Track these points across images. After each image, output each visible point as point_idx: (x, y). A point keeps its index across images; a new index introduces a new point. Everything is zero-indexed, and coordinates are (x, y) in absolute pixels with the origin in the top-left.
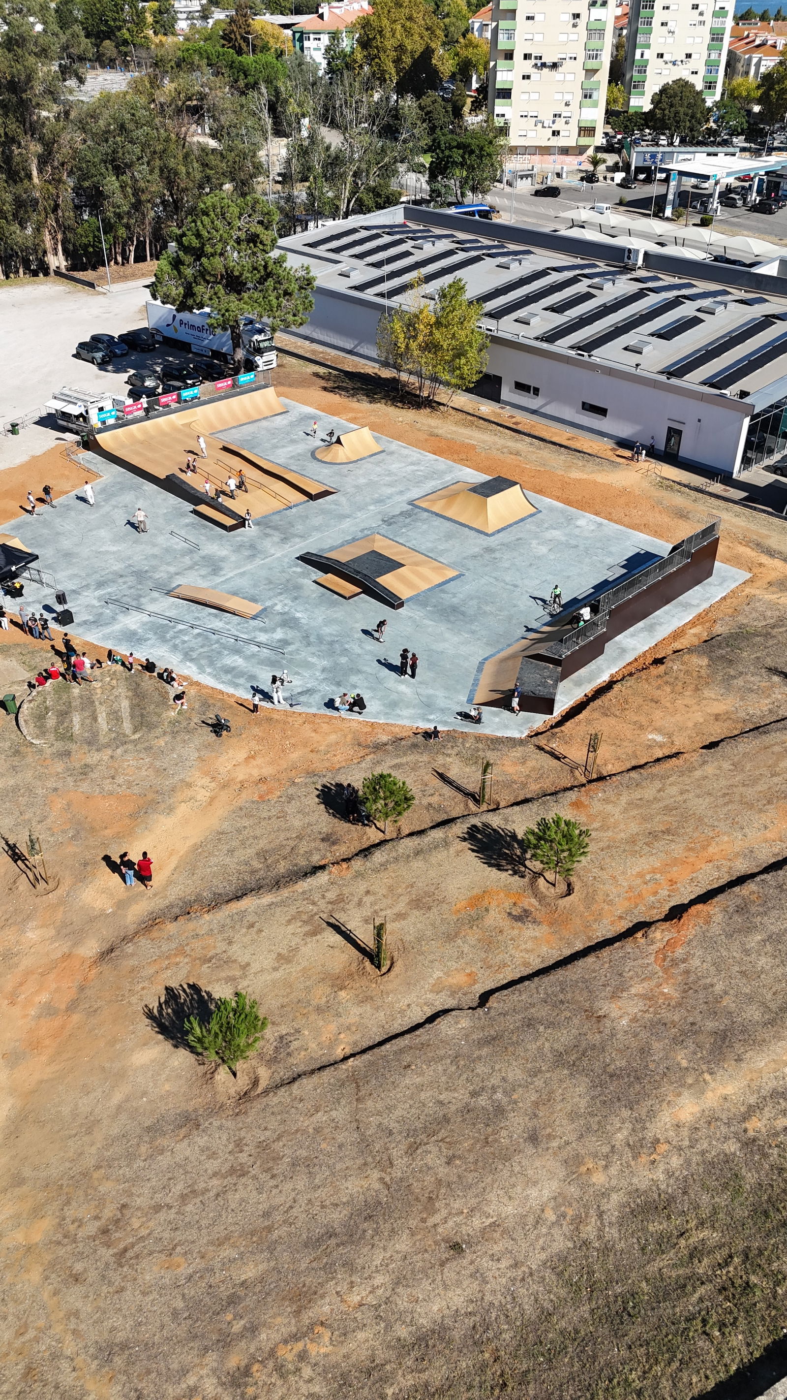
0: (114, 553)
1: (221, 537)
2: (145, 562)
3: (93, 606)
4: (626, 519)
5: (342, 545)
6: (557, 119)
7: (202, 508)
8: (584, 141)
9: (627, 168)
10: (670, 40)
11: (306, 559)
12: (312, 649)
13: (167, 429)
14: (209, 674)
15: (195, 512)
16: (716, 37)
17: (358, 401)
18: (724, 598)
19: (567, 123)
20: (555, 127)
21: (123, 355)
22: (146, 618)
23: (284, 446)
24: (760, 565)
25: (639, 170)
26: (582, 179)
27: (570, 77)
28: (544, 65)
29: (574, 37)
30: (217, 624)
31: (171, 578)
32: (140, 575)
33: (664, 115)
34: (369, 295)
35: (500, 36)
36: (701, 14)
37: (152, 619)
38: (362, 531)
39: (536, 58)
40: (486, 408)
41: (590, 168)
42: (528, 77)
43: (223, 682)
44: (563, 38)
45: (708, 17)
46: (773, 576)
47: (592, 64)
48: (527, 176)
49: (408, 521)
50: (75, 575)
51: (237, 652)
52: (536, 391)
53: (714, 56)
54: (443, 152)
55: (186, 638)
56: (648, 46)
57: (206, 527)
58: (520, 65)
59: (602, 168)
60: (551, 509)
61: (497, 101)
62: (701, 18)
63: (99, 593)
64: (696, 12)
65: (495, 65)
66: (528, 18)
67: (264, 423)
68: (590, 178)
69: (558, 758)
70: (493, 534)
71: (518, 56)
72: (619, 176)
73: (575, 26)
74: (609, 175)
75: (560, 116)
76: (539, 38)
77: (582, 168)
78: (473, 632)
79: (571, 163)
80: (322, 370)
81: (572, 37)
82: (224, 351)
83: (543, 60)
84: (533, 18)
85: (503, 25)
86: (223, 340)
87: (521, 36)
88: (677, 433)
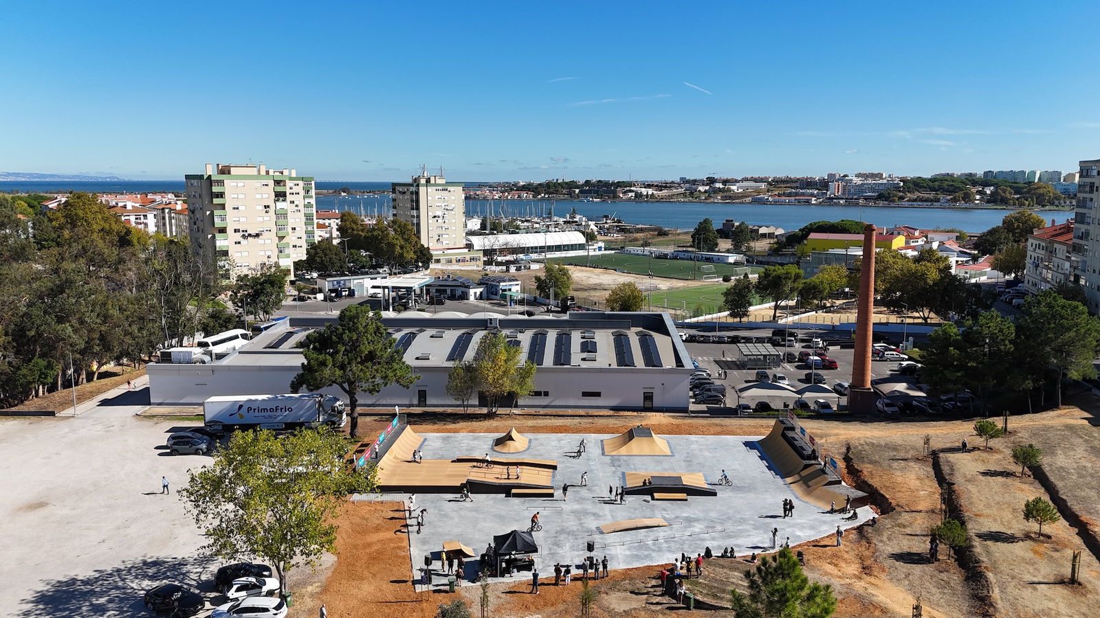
9: (322, 291)
12: (728, 524)
16: (309, 218)
25: (331, 291)
27: (269, 241)
28: (250, 235)
29: (268, 218)
35: (216, 220)
36: (297, 206)
38: (615, 473)
39: (243, 231)
42: (239, 243)
44: (261, 219)
45: (301, 207)
47: (281, 234)
52: (546, 394)
53: (310, 228)
58: (232, 237)
60: (669, 438)
61: (219, 258)
62: (297, 208)
65: (214, 237)
66: (234, 208)
68: (299, 298)
70: (673, 456)
71: (230, 231)
72: (320, 296)
73: (267, 212)
76: (243, 220)
80: (376, 418)
81: (266, 219)
82: (301, 420)
83: (248, 232)
84: (238, 208)
85: (216, 212)
86: (301, 412)
87: (231, 219)
88: (651, 394)
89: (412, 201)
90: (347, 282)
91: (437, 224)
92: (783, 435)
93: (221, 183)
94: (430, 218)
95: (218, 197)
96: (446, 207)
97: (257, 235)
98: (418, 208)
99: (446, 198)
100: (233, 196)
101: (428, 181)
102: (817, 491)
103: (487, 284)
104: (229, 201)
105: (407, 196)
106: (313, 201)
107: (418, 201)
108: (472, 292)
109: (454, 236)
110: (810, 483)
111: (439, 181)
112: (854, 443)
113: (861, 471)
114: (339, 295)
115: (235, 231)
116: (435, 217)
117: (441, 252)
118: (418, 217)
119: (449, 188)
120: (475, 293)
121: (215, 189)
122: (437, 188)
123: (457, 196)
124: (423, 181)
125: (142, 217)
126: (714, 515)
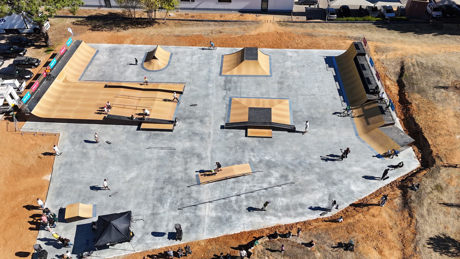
1: (174, 137)
2: (160, 173)
3: (177, 216)
4: (299, 46)
5: (229, 112)
7: (143, 126)
11: (226, 127)
12: (299, 172)
13: (59, 89)
14: (284, 216)
15: (141, 129)
17: (118, 31)
22: (212, 205)
23: (125, 71)
30: (245, 187)
31: (186, 174)
32: (170, 182)
37: (214, 203)
38: (223, 99)
43: (295, 217)
49: (233, 85)
50: (138, 203)
51: (275, 195)
57: (158, 134)
60: (272, 53)
63: (167, 206)
67: (96, 62)
70: (270, 75)
78: (334, 125)
80: (74, 20)
82: (15, 28)
86: (14, 22)
92: (356, 59)
102: (373, 132)
110: (371, 120)
112: (408, 62)
113: (411, 103)
126: (289, 158)
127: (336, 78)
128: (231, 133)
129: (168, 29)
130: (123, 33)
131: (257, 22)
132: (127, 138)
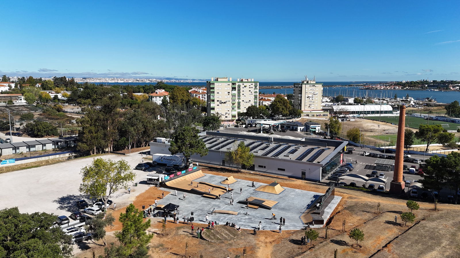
0: (189, 206)
1: (214, 201)
2: (199, 207)
4: (306, 189)
6: (226, 114)
7: (204, 195)
8: (233, 119)
9: (245, 124)
10: (245, 98)
11: (240, 202)
13: (181, 181)
15: (202, 197)
16: (256, 97)
17: (220, 172)
18: (340, 201)
19: (229, 115)
20: (226, 116)
21: (148, 168)
24: (343, 195)
25: (248, 124)
26: (235, 127)
27: (228, 105)
28: (222, 103)
30: (230, 217)
32: (202, 210)
33: (250, 113)
34: (213, 149)
35: (211, 97)
36: (251, 92)
37: (213, 218)
38: (247, 196)
39: (220, 101)
40: (252, 172)
41: (237, 124)
42: (219, 105)
44: (226, 97)
45: (253, 93)
46: (347, 197)
47: (233, 102)
48: (222, 126)
49: (256, 194)
51: (240, 221)
52: (265, 167)
53: (256, 101)
54: (207, 120)
55: (225, 220)
56: (240, 99)
57: (208, 199)
58: (216, 103)
59: (239, 124)
60: (288, 189)
61: (211, 110)
62: (251, 93)
64: (250, 92)
65: (210, 103)
66: (217, 93)
67: (202, 178)
68: (237, 126)
69: (334, 230)
70: (279, 195)
71: (216, 101)
72: (244, 126)
73: (228, 94)
74: (241, 126)
75: (227, 113)
76: (220, 97)
77: (234, 124)
78: (292, 212)
79: (231, 123)
80: (204, 167)
81: (228, 97)
82: (178, 164)
83: (222, 102)
84: (219, 93)
85: (211, 94)
86: (178, 162)
87: (216, 97)
88: (304, 173)
89: (299, 90)
90: (255, 121)
91: (309, 100)
93: (213, 84)
94: (306, 97)
95: (212, 89)
96: (314, 93)
97: (225, 103)
98: (301, 94)
99: (314, 89)
100: (217, 89)
101: (308, 82)
103: (307, 125)
104: (216, 90)
105: (298, 89)
106: (258, 91)
107: (301, 91)
108: (299, 128)
109: (317, 105)
111: (312, 82)
114: (251, 126)
115: (217, 101)
116: (308, 97)
117: (310, 112)
118: (301, 97)
119: (316, 85)
120: (301, 129)
121: (211, 86)
122: (310, 85)
123: (320, 88)
124: (305, 82)
125: (204, 95)
126: (258, 215)
127: (312, 201)
128: (240, 205)
129: (244, 175)
130: (223, 173)
131: (294, 181)
132: (195, 198)
